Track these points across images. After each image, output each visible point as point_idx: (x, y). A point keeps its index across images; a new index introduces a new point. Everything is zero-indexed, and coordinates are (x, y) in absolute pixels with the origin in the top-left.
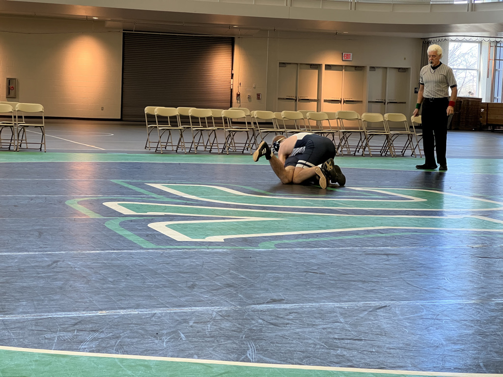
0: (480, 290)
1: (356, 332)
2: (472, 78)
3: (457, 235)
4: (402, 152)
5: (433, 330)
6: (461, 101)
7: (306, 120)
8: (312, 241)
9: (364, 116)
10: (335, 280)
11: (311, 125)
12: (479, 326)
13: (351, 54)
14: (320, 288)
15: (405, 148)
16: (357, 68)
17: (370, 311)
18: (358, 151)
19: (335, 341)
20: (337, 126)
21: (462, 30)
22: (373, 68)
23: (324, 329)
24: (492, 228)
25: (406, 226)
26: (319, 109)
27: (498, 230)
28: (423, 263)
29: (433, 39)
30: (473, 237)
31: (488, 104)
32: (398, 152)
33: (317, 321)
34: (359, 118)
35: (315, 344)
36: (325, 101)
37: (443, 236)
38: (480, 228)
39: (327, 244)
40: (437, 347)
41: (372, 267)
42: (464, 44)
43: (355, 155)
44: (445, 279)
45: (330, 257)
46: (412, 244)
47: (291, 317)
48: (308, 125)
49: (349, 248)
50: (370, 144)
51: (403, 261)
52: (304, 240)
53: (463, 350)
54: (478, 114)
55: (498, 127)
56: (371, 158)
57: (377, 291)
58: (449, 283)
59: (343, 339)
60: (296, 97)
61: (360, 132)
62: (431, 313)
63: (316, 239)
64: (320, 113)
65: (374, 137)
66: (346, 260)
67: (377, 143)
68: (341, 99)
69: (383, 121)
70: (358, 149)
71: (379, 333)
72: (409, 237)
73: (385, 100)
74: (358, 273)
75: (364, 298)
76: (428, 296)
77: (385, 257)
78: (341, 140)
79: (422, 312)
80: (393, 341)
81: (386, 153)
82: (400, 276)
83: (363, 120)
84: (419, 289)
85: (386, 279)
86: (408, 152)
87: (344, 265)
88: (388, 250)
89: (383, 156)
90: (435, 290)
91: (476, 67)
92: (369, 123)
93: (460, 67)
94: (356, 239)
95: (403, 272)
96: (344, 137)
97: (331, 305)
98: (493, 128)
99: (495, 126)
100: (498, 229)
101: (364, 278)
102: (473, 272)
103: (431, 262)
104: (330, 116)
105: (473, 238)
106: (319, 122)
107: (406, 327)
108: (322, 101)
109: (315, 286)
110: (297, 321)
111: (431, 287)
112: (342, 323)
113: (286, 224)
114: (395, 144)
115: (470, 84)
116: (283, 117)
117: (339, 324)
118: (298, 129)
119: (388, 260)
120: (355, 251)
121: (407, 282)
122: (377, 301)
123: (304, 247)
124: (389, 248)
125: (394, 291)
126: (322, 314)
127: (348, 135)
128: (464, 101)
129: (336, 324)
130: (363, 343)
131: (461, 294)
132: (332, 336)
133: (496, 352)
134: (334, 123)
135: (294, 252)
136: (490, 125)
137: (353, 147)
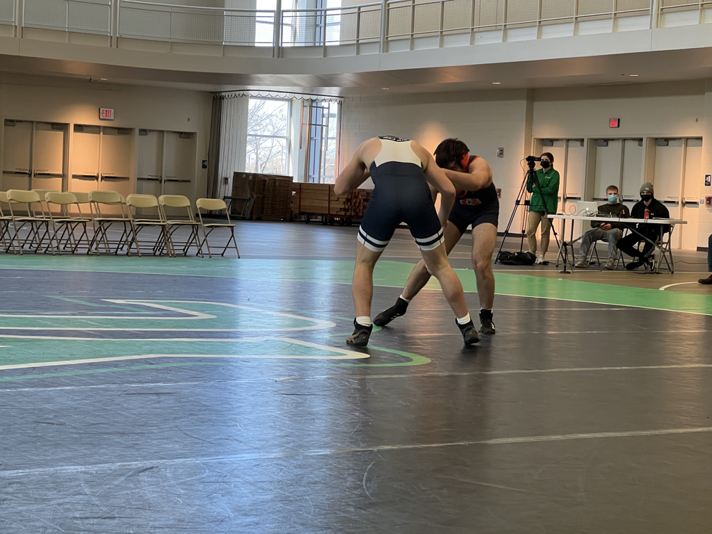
0: (284, 440)
1: (107, 506)
2: (280, 149)
3: (255, 364)
4: (184, 250)
5: (218, 498)
6: (265, 180)
7: (44, 204)
8: (48, 378)
9: (130, 199)
10: (80, 434)
11: (52, 211)
12: (281, 489)
13: (112, 110)
14: (56, 445)
15: (188, 244)
16: (122, 131)
17: (129, 476)
18: (122, 249)
19: (75, 521)
20: (90, 212)
21: (265, 82)
22: (143, 132)
23: (59, 505)
24: (302, 354)
25: (187, 353)
26: (64, 187)
27: (311, 357)
28: (208, 404)
29: (226, 94)
30: (277, 366)
31: (300, 184)
32: (179, 249)
33: (50, 494)
34: (123, 201)
35: (44, 528)
36: (74, 177)
37: (237, 366)
38: (288, 355)
39: (71, 381)
40: (222, 521)
41: (135, 412)
42: (268, 102)
43: (116, 254)
44: (237, 426)
45: (74, 400)
46: (194, 378)
47: (10, 490)
48: (47, 211)
49: (103, 386)
50: (138, 239)
51: (180, 402)
52: (36, 376)
53: (257, 524)
54: (288, 198)
55: (314, 217)
56: (140, 258)
57: (141, 447)
58: (243, 430)
59: (86, 518)
60: (31, 170)
61: (124, 221)
62: (216, 474)
63: (54, 375)
64: (66, 193)
65: (145, 228)
66: (96, 404)
67: (149, 237)
68: (98, 174)
69: (157, 206)
70: (121, 246)
71: (141, 506)
72: (191, 369)
73: (161, 177)
74: (114, 422)
75: (121, 457)
76: (213, 450)
77: (155, 397)
78: (96, 232)
79: (203, 474)
80: (160, 517)
81: (162, 252)
82: (174, 424)
83: (128, 204)
84: (201, 441)
85: (155, 430)
86: (193, 250)
87: (94, 411)
88: (160, 387)
89: (157, 256)
90: (223, 441)
91: (285, 133)
92: (138, 209)
93: (265, 134)
94: (113, 372)
95: (179, 418)
96: (100, 227)
97: (71, 469)
98: (308, 218)
99: (310, 215)
100: (311, 355)
101: (123, 429)
102: (276, 415)
103: (219, 402)
104: (81, 199)
105: (277, 368)
106: (64, 206)
107: (179, 496)
108: (70, 176)
109: (48, 443)
110: (20, 495)
111: (218, 437)
112: (87, 495)
113: (8, 353)
114: (174, 238)
115: (278, 158)
116: (9, 198)
117: (82, 496)
118: (32, 216)
119: (159, 402)
120: (112, 391)
121: (185, 432)
122: (141, 460)
123: (34, 387)
124: (161, 384)
125: (166, 446)
126: (58, 483)
127: (106, 225)
128: (269, 180)
129: (77, 496)
130: (116, 521)
131: (258, 446)
132: (71, 515)
133: (303, 525)
134: (85, 208)
135: (20, 394)
136: (304, 213)
137: (114, 242)
